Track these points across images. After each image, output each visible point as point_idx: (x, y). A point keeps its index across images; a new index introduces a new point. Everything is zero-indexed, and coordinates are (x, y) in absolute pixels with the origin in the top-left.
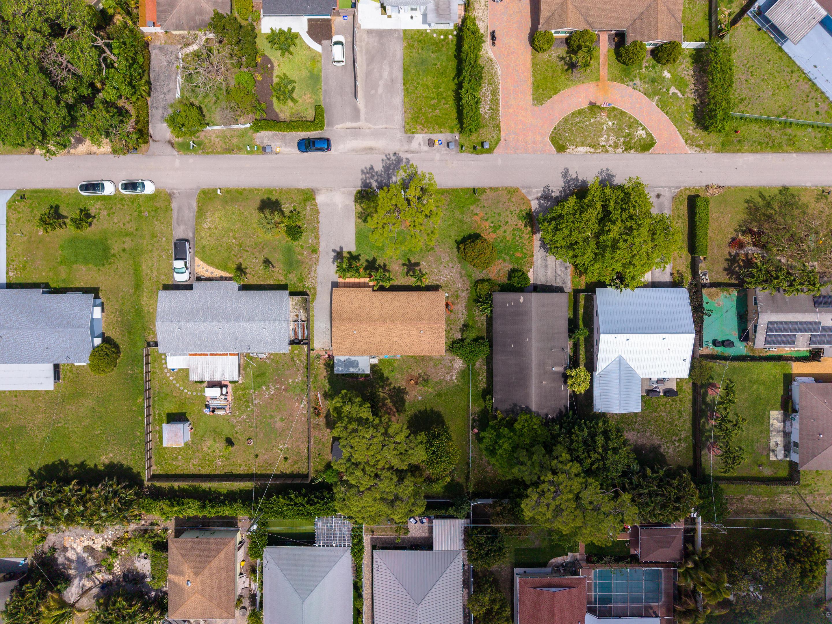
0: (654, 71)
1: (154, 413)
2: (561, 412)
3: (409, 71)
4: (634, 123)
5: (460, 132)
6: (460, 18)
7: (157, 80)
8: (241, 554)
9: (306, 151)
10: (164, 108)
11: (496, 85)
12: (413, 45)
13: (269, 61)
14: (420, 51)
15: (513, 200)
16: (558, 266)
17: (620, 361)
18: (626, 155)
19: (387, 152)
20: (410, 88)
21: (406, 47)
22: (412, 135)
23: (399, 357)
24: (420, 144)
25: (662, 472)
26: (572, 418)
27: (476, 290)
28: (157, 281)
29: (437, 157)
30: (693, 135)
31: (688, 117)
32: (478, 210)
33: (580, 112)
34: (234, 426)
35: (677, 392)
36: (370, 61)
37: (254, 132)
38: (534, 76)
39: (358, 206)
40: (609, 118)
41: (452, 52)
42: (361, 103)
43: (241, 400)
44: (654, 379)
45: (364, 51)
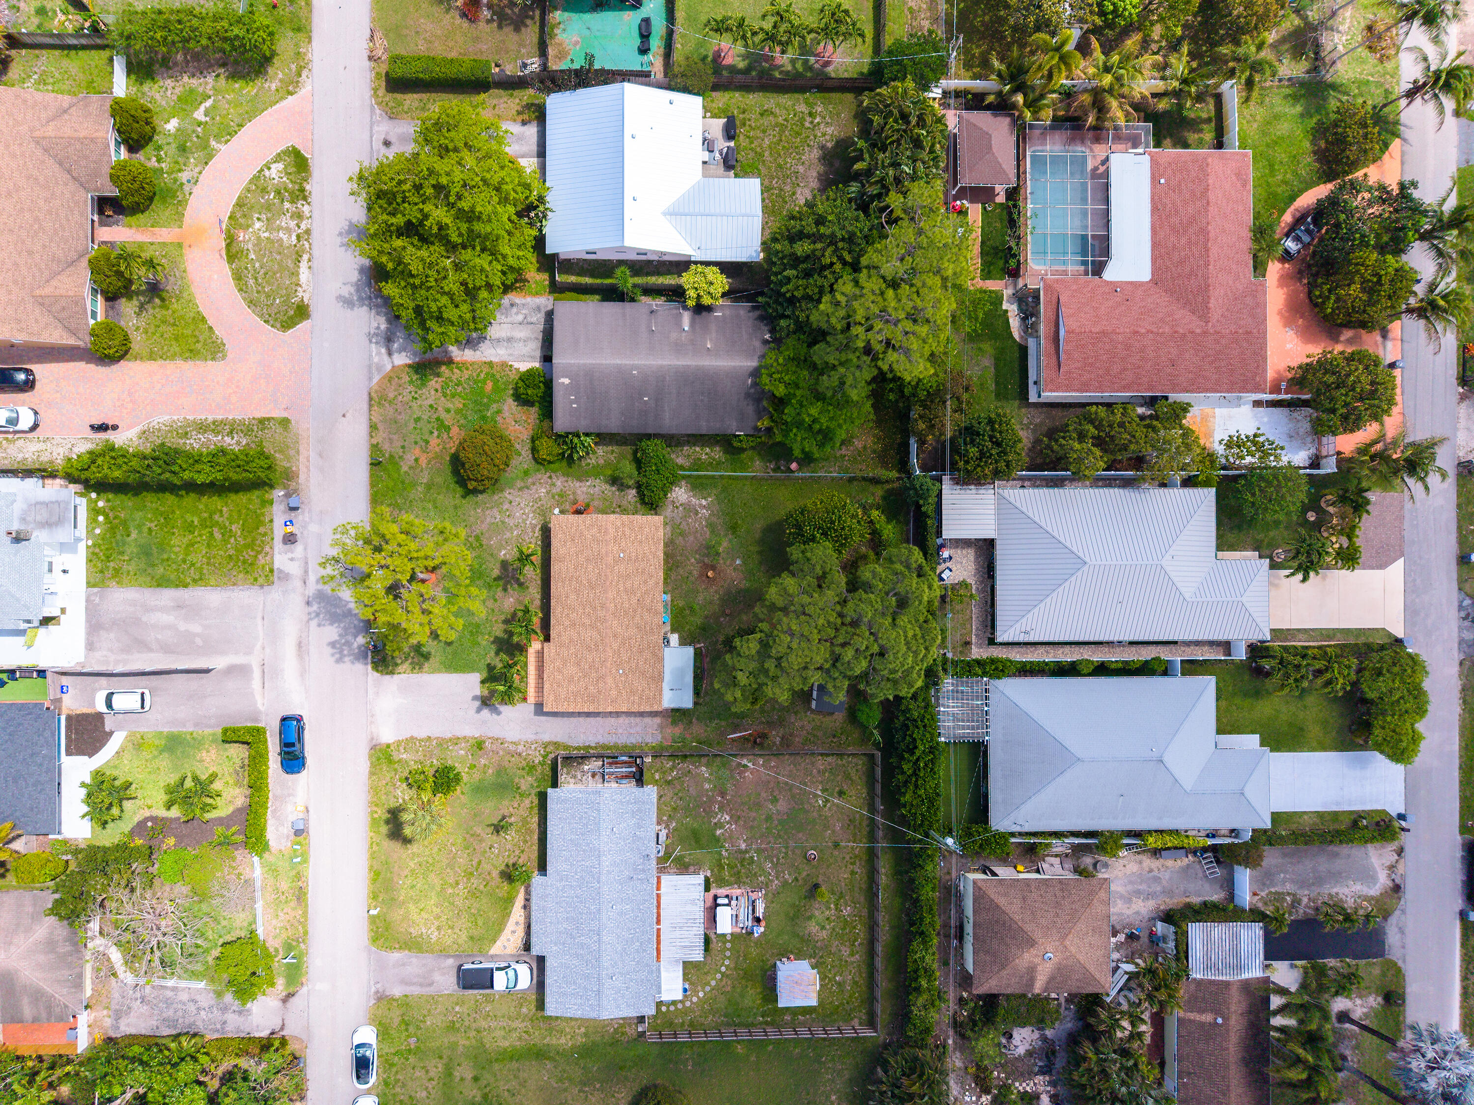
0: (166, 148)
1: (761, 1023)
2: (761, 318)
3: (163, 576)
4: (258, 183)
5: (272, 487)
6: (66, 487)
7: (173, 1023)
8: (1004, 872)
9: (304, 758)
10: (225, 1009)
11: (188, 424)
12: (115, 569)
13: (141, 824)
14: (126, 558)
15: (391, 395)
16: (509, 320)
17: (673, 213)
18: (313, 199)
19: (305, 618)
20: (192, 574)
21: (118, 583)
22: (275, 573)
23: (668, 597)
24: (292, 559)
25: (861, 144)
26: (770, 297)
27: (550, 462)
28: (531, 1020)
29: (313, 528)
30: (280, 81)
31: (248, 89)
32: (410, 457)
33: (238, 277)
34: (785, 884)
35: (728, 118)
36: (142, 645)
37: (269, 850)
38: (173, 358)
39: (400, 669)
40: (248, 226)
41: (126, 501)
42: (218, 662)
43: (739, 872)
44: (706, 156)
45: (125, 657)
